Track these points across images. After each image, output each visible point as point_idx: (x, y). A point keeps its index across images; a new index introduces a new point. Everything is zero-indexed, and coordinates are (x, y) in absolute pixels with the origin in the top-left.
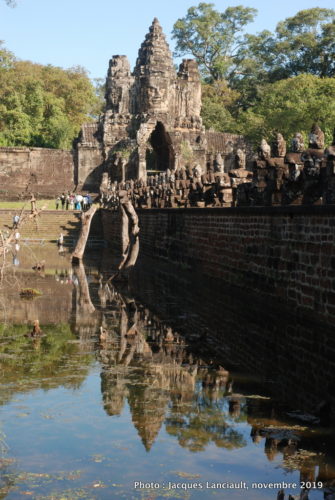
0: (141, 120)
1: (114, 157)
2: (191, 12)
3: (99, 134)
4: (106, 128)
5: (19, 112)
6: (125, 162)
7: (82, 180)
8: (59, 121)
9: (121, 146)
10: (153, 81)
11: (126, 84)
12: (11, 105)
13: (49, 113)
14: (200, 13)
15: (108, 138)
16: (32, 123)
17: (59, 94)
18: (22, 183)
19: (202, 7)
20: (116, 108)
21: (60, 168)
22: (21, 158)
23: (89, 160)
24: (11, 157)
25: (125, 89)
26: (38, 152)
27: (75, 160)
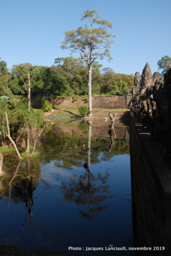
0: (143, 88)
1: (135, 98)
2: (163, 58)
3: (132, 92)
4: (134, 90)
5: (116, 86)
6: (138, 99)
7: (128, 103)
8: (126, 88)
9: (137, 95)
10: (146, 78)
11: (139, 79)
12: (114, 84)
13: (123, 86)
14: (165, 58)
15: (134, 93)
16: (119, 89)
17: (126, 81)
18: (113, 104)
19: (165, 57)
20: (136, 85)
21: (122, 100)
22: (112, 98)
23: (129, 98)
24: (110, 98)
25: (139, 80)
26: (116, 97)
27: (126, 98)
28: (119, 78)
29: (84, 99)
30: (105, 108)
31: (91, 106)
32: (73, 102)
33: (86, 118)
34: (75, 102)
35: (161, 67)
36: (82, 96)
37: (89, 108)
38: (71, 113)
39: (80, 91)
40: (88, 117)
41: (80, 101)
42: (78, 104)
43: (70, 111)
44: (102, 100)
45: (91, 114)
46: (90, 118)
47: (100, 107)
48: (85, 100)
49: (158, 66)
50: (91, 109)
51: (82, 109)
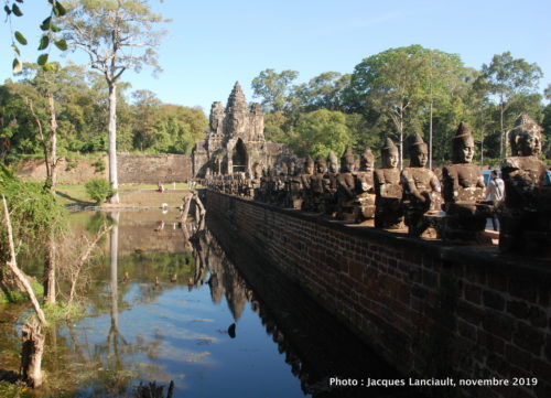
0: (230, 137)
1: (214, 158)
2: (262, 74)
3: (206, 146)
4: (210, 142)
5: (164, 133)
6: (220, 161)
7: (197, 171)
8: (187, 136)
9: (218, 152)
10: (236, 116)
11: (221, 117)
12: (160, 129)
13: (181, 132)
14: (267, 74)
15: (211, 148)
16: (171, 138)
17: (187, 122)
18: (164, 174)
19: (267, 71)
20: (215, 131)
21: (185, 166)
22: (163, 160)
23: (200, 161)
24: (157, 160)
25: (220, 120)
26: (172, 157)
27: (193, 160)
28: (171, 113)
29: (94, 162)
30: (146, 181)
31: (115, 179)
32: (67, 170)
33: (105, 207)
34: (73, 170)
35: (258, 92)
36: (88, 155)
37: (111, 184)
38: (65, 196)
39: (81, 144)
40: (108, 205)
41: (87, 166)
42: (81, 173)
43: (63, 192)
44: (139, 164)
45: (116, 198)
46: (115, 206)
47: (133, 180)
48: (97, 165)
49: (253, 91)
50: (115, 186)
51: (96, 185)
